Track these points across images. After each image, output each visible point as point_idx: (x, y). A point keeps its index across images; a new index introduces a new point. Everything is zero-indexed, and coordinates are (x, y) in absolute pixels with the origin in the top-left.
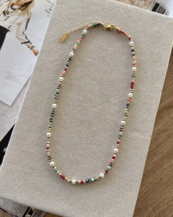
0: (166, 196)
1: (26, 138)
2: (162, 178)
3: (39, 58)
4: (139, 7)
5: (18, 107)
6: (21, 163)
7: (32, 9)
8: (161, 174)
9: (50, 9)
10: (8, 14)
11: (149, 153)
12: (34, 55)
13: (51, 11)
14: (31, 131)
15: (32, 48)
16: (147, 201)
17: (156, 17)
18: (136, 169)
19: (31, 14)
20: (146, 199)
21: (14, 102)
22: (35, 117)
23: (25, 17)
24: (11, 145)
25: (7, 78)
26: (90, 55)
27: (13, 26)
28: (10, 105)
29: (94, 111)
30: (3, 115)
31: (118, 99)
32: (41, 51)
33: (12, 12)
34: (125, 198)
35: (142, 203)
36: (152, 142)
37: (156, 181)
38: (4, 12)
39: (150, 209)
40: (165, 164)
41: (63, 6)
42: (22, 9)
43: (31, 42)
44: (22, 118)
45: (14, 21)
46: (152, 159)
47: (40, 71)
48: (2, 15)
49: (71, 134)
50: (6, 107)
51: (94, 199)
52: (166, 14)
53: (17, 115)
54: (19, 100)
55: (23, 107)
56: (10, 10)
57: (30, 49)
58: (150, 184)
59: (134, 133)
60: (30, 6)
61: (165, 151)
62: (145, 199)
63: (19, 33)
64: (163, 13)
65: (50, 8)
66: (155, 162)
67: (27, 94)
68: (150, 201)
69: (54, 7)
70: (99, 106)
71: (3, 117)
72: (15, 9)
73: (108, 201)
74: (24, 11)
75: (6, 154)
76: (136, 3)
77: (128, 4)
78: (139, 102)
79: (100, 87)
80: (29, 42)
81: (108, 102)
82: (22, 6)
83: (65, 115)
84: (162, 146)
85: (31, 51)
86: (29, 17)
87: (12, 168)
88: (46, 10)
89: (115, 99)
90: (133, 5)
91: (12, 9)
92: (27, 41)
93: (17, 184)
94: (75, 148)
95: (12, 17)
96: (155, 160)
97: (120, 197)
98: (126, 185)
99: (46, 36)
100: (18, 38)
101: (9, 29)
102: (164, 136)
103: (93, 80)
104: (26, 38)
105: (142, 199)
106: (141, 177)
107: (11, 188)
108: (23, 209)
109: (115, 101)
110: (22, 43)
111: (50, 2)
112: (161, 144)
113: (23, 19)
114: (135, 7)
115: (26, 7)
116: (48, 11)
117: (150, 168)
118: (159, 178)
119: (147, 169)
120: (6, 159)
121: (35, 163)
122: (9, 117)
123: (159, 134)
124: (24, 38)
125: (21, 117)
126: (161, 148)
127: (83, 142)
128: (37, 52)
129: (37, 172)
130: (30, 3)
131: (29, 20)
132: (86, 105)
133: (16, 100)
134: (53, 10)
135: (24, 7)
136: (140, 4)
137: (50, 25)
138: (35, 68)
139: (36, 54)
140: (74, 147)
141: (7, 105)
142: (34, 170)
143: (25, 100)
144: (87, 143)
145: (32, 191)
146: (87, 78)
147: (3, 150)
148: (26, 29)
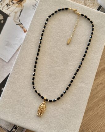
0: (100, 123)
1: (16, 83)
2: (98, 112)
3: (27, 34)
4: (89, 7)
5: (12, 64)
6: (12, 98)
7: (24, 4)
8: (98, 110)
9: (35, 5)
10: (9, 6)
12: (24, 32)
13: (36, 6)
14: (20, 79)
15: (23, 28)
16: (88, 126)
17: (99, 14)
18: (81, 106)
19: (23, 6)
22: (22, 70)
23: (20, 9)
25: (6, 45)
26: (58, 34)
27: (12, 13)
28: (7, 61)
29: (58, 69)
30: (3, 68)
31: (73, 63)
32: (28, 30)
33: (12, 5)
34: (73, 123)
35: (86, 127)
36: (92, 90)
37: (94, 114)
38: (7, 5)
39: (90, 131)
40: (100, 104)
41: (43, 3)
42: (18, 3)
43: (22, 24)
44: (15, 70)
45: (13, 10)
47: (27, 42)
48: (6, 6)
49: (44, 82)
50: (4, 63)
51: (55, 122)
53: (12, 68)
54: (13, 59)
55: (15, 64)
56: (11, 3)
57: (21, 28)
58: (91, 116)
59: (81, 84)
60: (23, 2)
61: (101, 96)
63: (15, 18)
64: (104, 12)
66: (95, 102)
67: (18, 56)
68: (90, 125)
69: (38, 4)
70: (62, 66)
71: (3, 69)
72: (14, 3)
73: (64, 124)
74: (19, 5)
75: (3, 92)
76: (88, 5)
77: (83, 5)
78: (86, 65)
79: (63, 55)
80: (21, 24)
81: (67, 64)
83: (41, 70)
84: (99, 93)
85: (22, 30)
87: (6, 101)
88: (33, 5)
89: (72, 63)
90: (85, 6)
91: (12, 3)
92: (20, 23)
93: (9, 111)
95: (11, 8)
96: (94, 101)
97: (71, 122)
98: (75, 115)
99: (32, 21)
100: (15, 21)
101: (10, 15)
102: (101, 87)
103: (59, 50)
104: (20, 21)
105: (85, 124)
106: (85, 111)
107: (5, 112)
108: (11, 126)
109: (71, 64)
110: (17, 24)
112: (99, 91)
114: (87, 7)
115: (21, 2)
116: (34, 6)
117: (91, 106)
118: (96, 113)
119: (89, 106)
120: (3, 95)
121: (21, 98)
122: (6, 69)
124: (18, 21)
125: (14, 70)
127: (51, 88)
128: (26, 30)
129: (21, 104)
131: (22, 10)
133: (11, 59)
134: (37, 5)
135: (20, 2)
136: (90, 5)
138: (24, 40)
139: (25, 31)
140: (45, 90)
141: (5, 62)
142: (20, 103)
143: (17, 60)
144: (53, 88)
145: (18, 115)
146: (55, 48)
147: (1, 89)
148: (20, 16)
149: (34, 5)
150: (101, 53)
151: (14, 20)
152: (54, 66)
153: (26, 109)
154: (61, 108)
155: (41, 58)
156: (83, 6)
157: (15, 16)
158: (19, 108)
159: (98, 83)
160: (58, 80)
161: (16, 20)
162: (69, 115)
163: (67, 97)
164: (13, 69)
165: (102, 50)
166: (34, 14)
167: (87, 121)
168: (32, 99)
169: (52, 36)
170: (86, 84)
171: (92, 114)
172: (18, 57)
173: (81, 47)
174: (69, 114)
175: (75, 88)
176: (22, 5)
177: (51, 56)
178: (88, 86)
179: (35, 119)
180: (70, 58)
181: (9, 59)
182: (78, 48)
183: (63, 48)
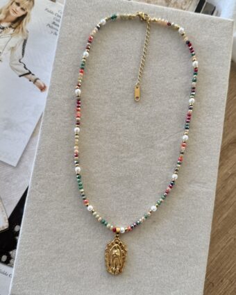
1: (46, 211)
3: (49, 96)
4: (177, 7)
6: (42, 246)
7: (28, 25)
9: (54, 23)
11: (215, 208)
13: (57, 25)
14: (52, 201)
15: (35, 81)
16: (220, 272)
17: (204, 21)
18: (201, 235)
19: (28, 32)
20: (219, 270)
21: (20, 161)
22: (54, 180)
23: (20, 38)
24: (25, 223)
25: (6, 128)
26: (120, 84)
27: (5, 52)
28: (15, 166)
29: (135, 162)
30: (8, 181)
31: (165, 141)
34: (189, 275)
35: (215, 275)
36: (218, 192)
37: (229, 244)
39: (226, 281)
41: (73, 18)
42: (13, 26)
44: (37, 184)
45: (3, 45)
46: (222, 215)
47: (53, 114)
49: (107, 197)
50: (9, 170)
51: (148, 281)
52: (217, 15)
54: (27, 157)
55: (35, 168)
57: (32, 83)
58: (222, 249)
59: (191, 185)
60: (24, 20)
62: (217, 269)
63: (14, 62)
64: (212, 14)
65: (53, 21)
66: (226, 218)
67: (39, 149)
68: (224, 271)
69: (61, 20)
70: (141, 154)
71: (8, 184)
72: (3, 28)
73: (168, 281)
74: (17, 30)
76: (172, 1)
79: (139, 128)
80: (30, 73)
81: (152, 147)
82: (14, 22)
83: (96, 173)
84: (232, 195)
85: (35, 86)
86: (25, 38)
87: (31, 255)
88: (49, 25)
89: (162, 142)
90: (168, 6)
92: (27, 72)
93: (41, 276)
94: (115, 217)
96: (225, 216)
97: (183, 274)
98: (190, 257)
99: (55, 65)
100: (14, 69)
102: (234, 182)
103: (128, 119)
104: (25, 67)
105: (214, 270)
106: (209, 244)
107: (33, 282)
109: (162, 145)
110: (20, 76)
111: (52, 13)
112: (230, 193)
113: (16, 40)
114: (173, 9)
115: (19, 24)
116: (53, 25)
117: (219, 228)
118: (232, 240)
119: (216, 229)
120: (21, 244)
121: (63, 244)
122: (16, 181)
123: (226, 180)
124: (21, 67)
125: (35, 183)
126: (232, 198)
127: (125, 207)
128: (43, 86)
129: (66, 256)
130: (24, 16)
131: (25, 41)
132: (123, 155)
133: (22, 157)
134: (60, 24)
135: (17, 24)
136: (178, 1)
137: (59, 47)
139: (42, 89)
141: (11, 166)
142: (62, 254)
143: (37, 159)
144: (130, 208)
145: (64, 282)
146: (119, 116)
147: (14, 229)
148: (23, 55)
149: (51, 25)
150: (223, 109)
151: (12, 67)
152: (124, 157)
153: (79, 265)
154: (157, 248)
155: (92, 145)
156: (165, 8)
157: (12, 58)
158: (62, 266)
159: (227, 173)
160: (138, 186)
161: (16, 67)
162: (176, 260)
163: (166, 221)
164: (32, 180)
165: (223, 101)
166: (56, 46)
167: (216, 262)
168: (88, 240)
169: (106, 91)
170: (202, 185)
171: (224, 245)
172: (38, 152)
173: (175, 103)
174: (176, 257)
175: (180, 198)
176: (22, 29)
177: (113, 135)
178: (207, 188)
179: (103, 284)
180: (156, 133)
181: (18, 159)
182: (170, 108)
183: (137, 112)
